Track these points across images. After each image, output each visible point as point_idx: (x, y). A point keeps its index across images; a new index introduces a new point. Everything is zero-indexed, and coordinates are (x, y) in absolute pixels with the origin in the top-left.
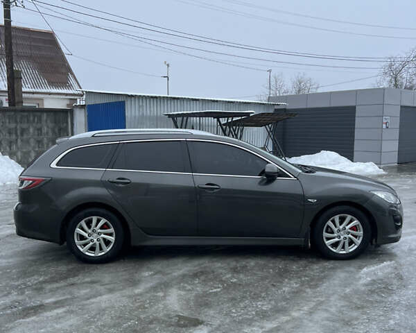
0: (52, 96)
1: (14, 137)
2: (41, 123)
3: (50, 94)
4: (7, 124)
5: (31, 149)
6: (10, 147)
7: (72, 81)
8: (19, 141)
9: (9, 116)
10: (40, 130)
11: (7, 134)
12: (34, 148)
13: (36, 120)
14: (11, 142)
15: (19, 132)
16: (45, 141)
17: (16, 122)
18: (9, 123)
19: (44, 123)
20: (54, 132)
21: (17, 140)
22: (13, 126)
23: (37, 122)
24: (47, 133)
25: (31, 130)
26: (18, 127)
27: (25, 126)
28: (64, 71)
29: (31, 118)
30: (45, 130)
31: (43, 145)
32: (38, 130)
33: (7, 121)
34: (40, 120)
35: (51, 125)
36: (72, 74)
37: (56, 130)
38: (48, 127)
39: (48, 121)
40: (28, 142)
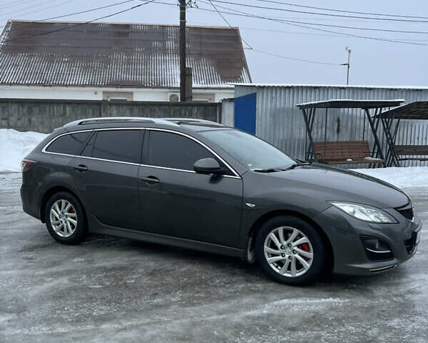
0: (221, 91)
3: (220, 89)
7: (244, 75)
28: (238, 65)
36: (247, 68)
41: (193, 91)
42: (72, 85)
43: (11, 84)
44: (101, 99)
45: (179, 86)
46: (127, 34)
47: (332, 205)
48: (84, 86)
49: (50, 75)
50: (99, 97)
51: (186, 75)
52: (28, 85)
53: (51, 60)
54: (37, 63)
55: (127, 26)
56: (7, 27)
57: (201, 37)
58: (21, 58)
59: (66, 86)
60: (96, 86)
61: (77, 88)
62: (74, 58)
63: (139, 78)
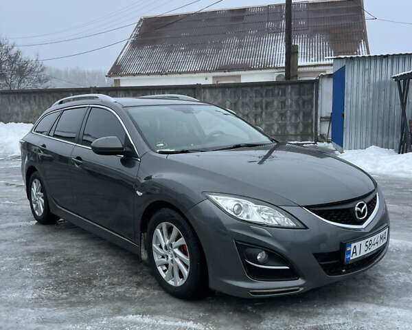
1: (259, 110)
2: (285, 96)
4: (254, 98)
5: (274, 122)
6: (256, 120)
8: (264, 113)
9: (256, 90)
10: (283, 102)
11: (254, 108)
12: (277, 120)
13: (280, 93)
14: (256, 115)
15: (264, 106)
16: (289, 114)
17: (262, 96)
18: (256, 97)
19: (288, 96)
20: (298, 105)
21: (262, 113)
22: (258, 100)
23: (282, 96)
24: (291, 106)
25: (275, 103)
26: (264, 101)
27: (269, 99)
28: (356, 38)
29: (276, 92)
30: (289, 102)
31: (286, 117)
32: (282, 102)
33: (254, 95)
34: (284, 93)
35: (295, 97)
37: (301, 102)
38: (292, 100)
39: (293, 94)
40: (271, 115)
41: (299, 69)
42: (185, 73)
43: (134, 75)
44: (211, 83)
45: (284, 65)
46: (242, 18)
47: (208, 198)
48: (195, 72)
49: (167, 64)
50: (210, 82)
51: (291, 53)
52: (148, 74)
53: (170, 50)
54: (158, 53)
55: (244, 10)
56: (139, 23)
57: (319, 12)
58: (145, 51)
59: (180, 73)
60: (206, 71)
61: (189, 75)
62: (190, 46)
63: (247, 60)
